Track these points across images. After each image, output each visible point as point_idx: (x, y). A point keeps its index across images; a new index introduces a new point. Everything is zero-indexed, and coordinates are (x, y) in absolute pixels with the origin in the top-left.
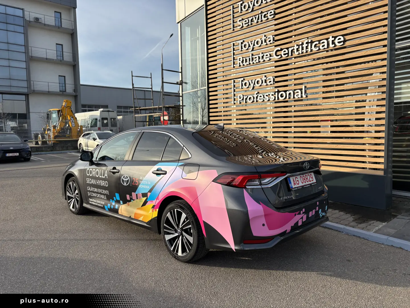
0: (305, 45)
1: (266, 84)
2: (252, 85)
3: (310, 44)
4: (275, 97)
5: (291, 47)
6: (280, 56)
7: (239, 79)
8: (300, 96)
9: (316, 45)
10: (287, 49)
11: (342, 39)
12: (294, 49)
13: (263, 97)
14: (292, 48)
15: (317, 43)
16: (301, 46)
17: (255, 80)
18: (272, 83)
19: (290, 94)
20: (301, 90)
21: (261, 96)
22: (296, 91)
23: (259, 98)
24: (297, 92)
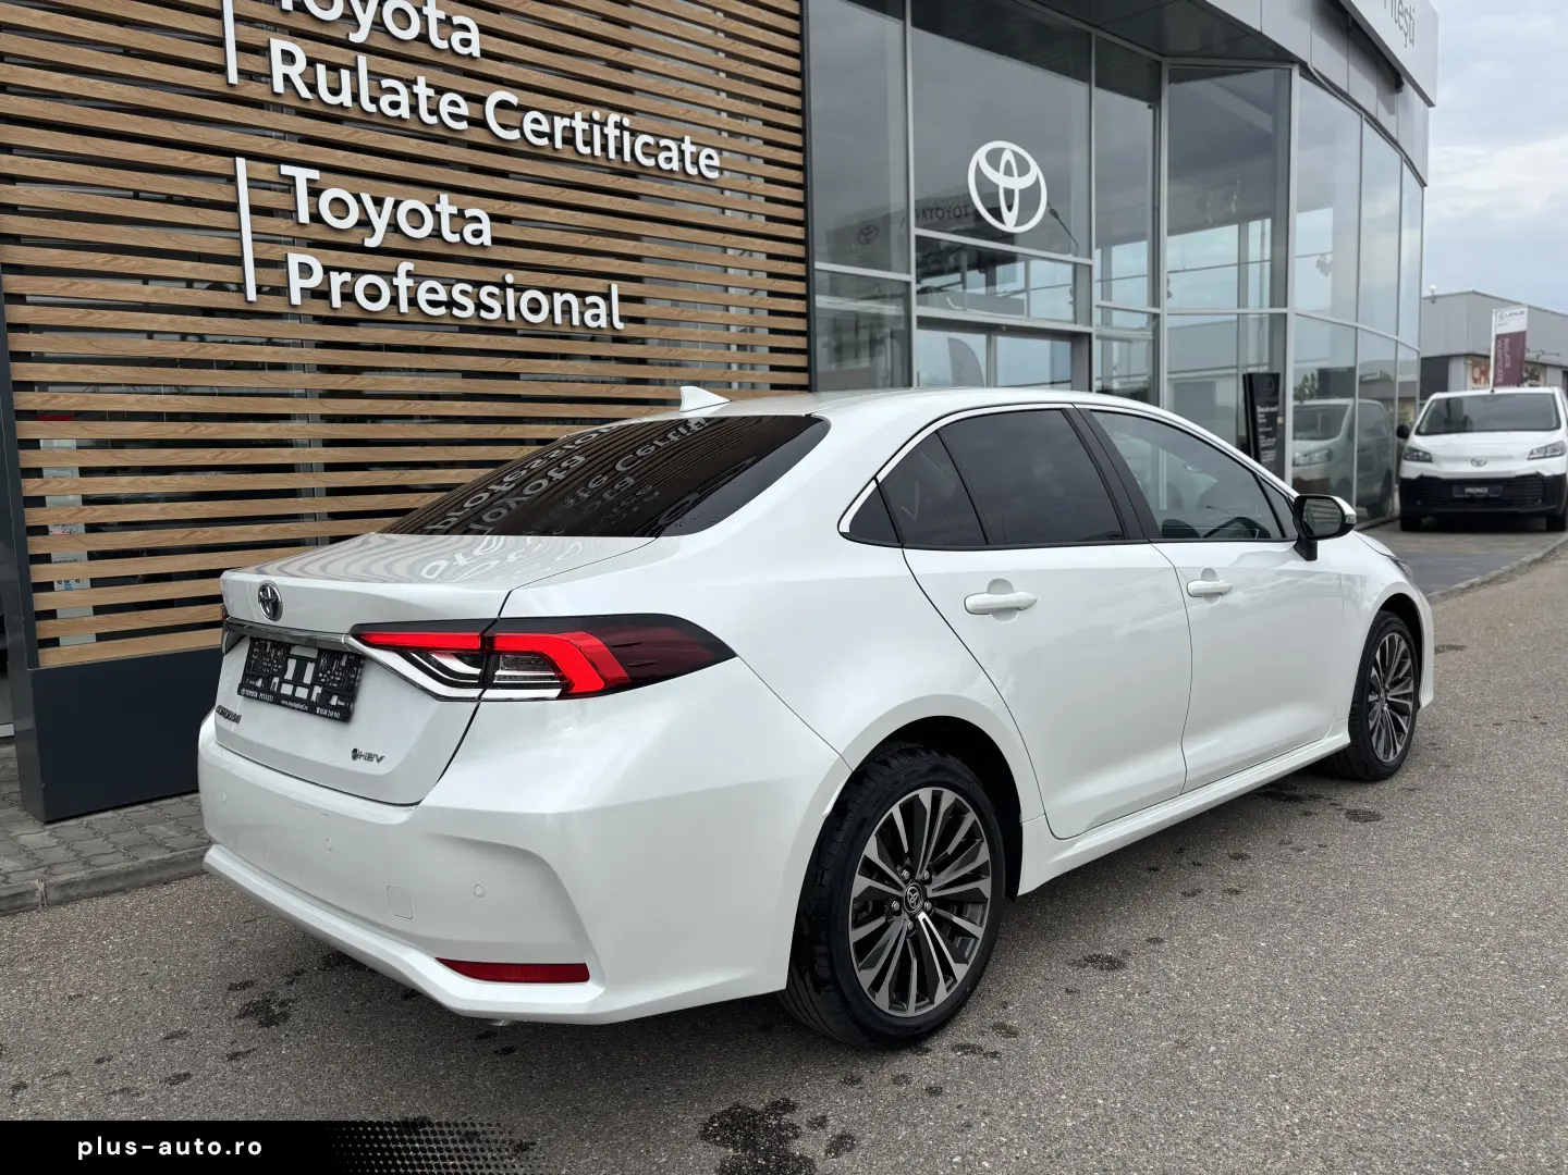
0: (612, 132)
1: (456, 238)
2: (380, 225)
3: (626, 135)
4: (504, 309)
5: (562, 116)
6: (515, 135)
7: (286, 170)
8: (603, 322)
9: (646, 145)
10: (550, 114)
11: (716, 162)
12: (573, 129)
13: (442, 296)
14: (566, 122)
15: (651, 140)
16: (597, 128)
17: (397, 204)
18: (486, 239)
19: (567, 304)
20: (607, 297)
21: (433, 290)
22: (589, 300)
23: (422, 297)
24: (596, 306)
